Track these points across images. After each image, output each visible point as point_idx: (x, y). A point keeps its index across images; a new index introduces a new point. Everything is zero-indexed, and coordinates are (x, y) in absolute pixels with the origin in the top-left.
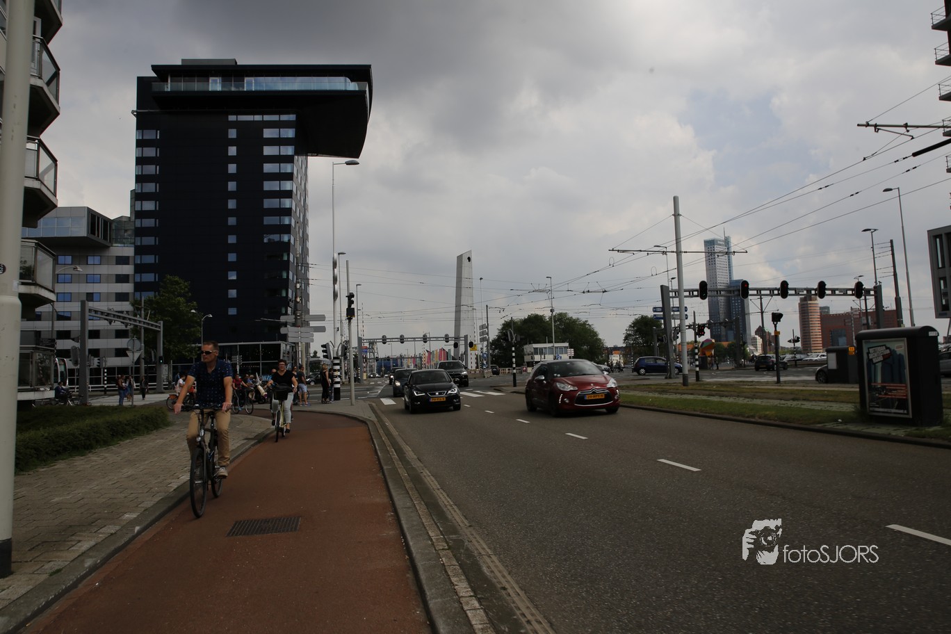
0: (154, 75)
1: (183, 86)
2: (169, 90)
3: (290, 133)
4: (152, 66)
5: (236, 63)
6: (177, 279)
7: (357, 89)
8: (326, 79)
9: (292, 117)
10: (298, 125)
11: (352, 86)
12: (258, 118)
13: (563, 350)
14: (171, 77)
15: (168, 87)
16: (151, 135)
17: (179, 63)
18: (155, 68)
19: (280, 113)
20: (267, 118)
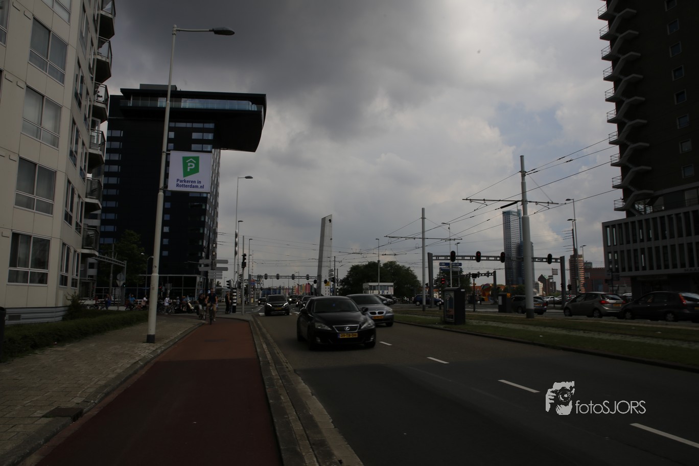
0: (122, 94)
1: (140, 103)
2: (131, 105)
3: (210, 136)
4: (121, 89)
5: (176, 88)
6: (132, 232)
7: (256, 110)
8: (235, 102)
9: (211, 126)
10: (214, 131)
11: (254, 108)
12: (189, 125)
13: (387, 288)
14: (133, 96)
15: (131, 103)
16: (118, 133)
17: (138, 87)
18: (122, 90)
19: (204, 123)
20: (196, 125)
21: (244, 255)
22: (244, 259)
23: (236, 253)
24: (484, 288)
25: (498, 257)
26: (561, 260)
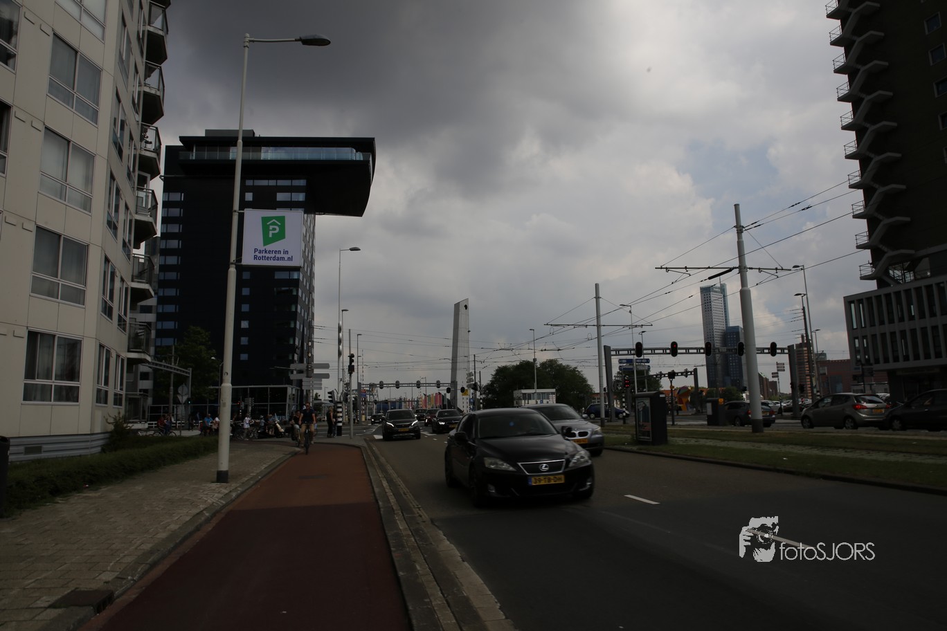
0: (182, 145)
1: (206, 155)
2: (194, 158)
3: (301, 197)
4: (180, 137)
5: (254, 133)
6: (199, 329)
7: (362, 159)
8: (334, 149)
9: (302, 183)
10: (307, 190)
11: (359, 156)
12: (272, 183)
13: (547, 396)
14: (196, 146)
15: (193, 156)
16: (177, 197)
17: (203, 134)
18: (182, 139)
19: (292, 179)
20: (281, 183)
21: (351, 356)
22: (351, 361)
23: (340, 354)
24: (681, 392)
25: (702, 348)
26: (789, 351)
